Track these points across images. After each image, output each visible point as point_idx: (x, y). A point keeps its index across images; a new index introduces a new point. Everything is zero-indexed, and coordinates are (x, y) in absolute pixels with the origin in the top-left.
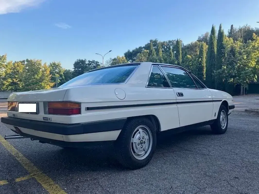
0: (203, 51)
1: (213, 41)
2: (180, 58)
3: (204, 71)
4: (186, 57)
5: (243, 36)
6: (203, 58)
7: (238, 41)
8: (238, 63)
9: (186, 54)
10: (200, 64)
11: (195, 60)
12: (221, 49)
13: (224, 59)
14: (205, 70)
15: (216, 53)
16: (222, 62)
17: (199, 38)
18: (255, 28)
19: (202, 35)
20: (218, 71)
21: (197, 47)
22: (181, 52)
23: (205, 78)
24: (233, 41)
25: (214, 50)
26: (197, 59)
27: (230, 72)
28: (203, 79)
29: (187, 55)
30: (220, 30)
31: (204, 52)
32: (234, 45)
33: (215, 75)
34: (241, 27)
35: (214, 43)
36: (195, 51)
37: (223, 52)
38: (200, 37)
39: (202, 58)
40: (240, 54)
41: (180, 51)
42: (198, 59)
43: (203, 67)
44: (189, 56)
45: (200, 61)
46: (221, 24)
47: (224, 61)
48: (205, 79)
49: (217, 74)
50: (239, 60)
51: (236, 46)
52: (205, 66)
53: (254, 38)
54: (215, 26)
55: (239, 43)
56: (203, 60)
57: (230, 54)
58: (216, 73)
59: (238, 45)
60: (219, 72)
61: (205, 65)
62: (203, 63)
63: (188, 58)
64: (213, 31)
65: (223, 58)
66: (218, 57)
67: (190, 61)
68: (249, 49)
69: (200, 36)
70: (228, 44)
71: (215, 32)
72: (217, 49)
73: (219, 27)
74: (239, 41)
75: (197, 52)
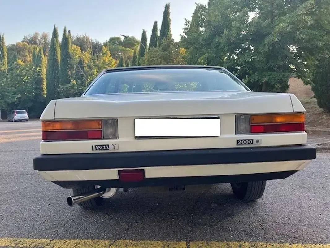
0: (42, 57)
1: (55, 47)
2: (5, 63)
3: (44, 85)
4: (15, 62)
5: (92, 48)
6: (42, 68)
7: (86, 53)
8: (89, 78)
9: (15, 58)
10: (38, 75)
11: (31, 69)
12: (67, 59)
13: (70, 72)
14: (45, 83)
15: (59, 63)
16: (69, 75)
17: (24, 39)
18: (95, 40)
19: (29, 35)
20: (66, 86)
21: (27, 51)
22: (6, 54)
23: (45, 94)
24: (81, 50)
25: (57, 58)
26: (34, 67)
27: (80, 88)
28: (43, 96)
29: (17, 60)
30: (64, 34)
31: (43, 59)
32: (82, 57)
33: (61, 91)
34: (79, 36)
35: (58, 50)
36: (24, 55)
37: (69, 63)
38: (26, 37)
39: (40, 67)
40: (90, 68)
41: (5, 52)
42: (35, 69)
43: (43, 79)
44: (20, 62)
45: (38, 71)
46: (65, 27)
47: (70, 74)
48: (45, 96)
49: (64, 89)
50: (89, 75)
51: (85, 57)
52: (45, 78)
53: (103, 51)
54: (58, 28)
55: (87, 55)
56: (42, 70)
57: (79, 66)
58: (62, 88)
59: (87, 57)
60: (67, 88)
61: (44, 76)
62: (42, 74)
63: (18, 64)
64: (55, 33)
65: (69, 70)
66: (63, 68)
67: (23, 70)
68: (100, 64)
69: (25, 35)
70: (76, 54)
71: (58, 35)
72: (62, 57)
73: (63, 30)
74: (88, 52)
75: (27, 57)
